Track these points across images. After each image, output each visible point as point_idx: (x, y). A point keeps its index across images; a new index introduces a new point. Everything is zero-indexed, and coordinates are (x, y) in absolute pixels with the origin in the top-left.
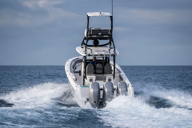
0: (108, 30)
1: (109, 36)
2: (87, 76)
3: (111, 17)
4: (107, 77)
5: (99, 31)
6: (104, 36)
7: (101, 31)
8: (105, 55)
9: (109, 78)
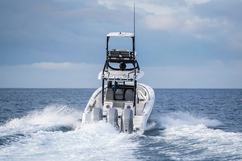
0: (129, 52)
1: (130, 59)
2: (105, 102)
3: (133, 38)
4: (125, 103)
5: (119, 53)
6: (125, 59)
7: (121, 53)
8: (127, 80)
9: (128, 105)
